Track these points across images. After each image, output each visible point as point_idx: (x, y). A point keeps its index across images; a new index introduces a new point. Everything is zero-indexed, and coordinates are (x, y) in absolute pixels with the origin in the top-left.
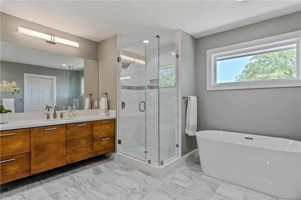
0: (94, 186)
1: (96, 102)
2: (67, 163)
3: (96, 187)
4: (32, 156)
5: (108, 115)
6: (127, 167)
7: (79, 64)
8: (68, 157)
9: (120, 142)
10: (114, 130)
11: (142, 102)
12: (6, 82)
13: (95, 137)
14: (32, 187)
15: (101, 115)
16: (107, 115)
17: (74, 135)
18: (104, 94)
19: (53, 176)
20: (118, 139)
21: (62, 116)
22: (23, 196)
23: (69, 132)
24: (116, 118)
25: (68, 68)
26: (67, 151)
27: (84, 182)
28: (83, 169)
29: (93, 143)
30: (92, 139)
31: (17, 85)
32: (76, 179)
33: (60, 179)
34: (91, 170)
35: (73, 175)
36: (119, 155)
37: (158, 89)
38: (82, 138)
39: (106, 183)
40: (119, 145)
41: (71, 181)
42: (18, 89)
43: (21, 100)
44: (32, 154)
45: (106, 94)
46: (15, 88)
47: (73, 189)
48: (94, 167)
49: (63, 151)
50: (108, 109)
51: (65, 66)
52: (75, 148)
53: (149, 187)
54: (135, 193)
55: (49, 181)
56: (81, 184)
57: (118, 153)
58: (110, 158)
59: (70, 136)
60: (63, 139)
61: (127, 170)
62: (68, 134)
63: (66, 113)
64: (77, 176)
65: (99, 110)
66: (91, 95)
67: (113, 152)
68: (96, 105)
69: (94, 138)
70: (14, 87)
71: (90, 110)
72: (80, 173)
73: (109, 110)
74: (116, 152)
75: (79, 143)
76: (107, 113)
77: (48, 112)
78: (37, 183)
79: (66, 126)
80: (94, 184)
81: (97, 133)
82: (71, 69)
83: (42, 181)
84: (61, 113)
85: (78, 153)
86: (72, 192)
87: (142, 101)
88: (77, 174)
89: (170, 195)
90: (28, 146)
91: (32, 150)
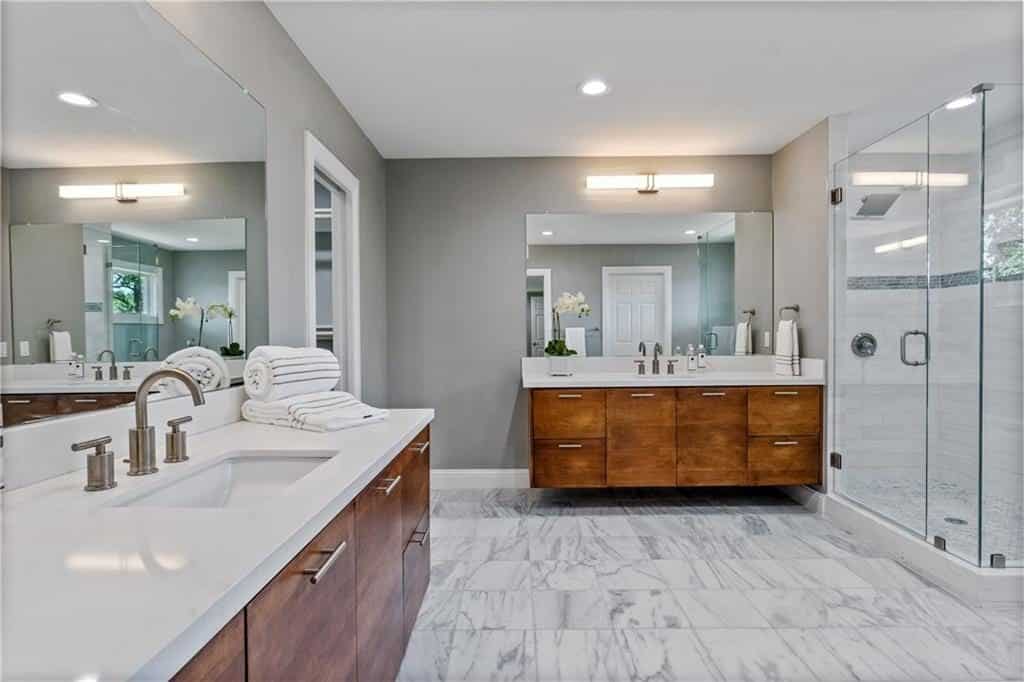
0: (738, 554)
1: (767, 335)
2: (679, 485)
3: (741, 557)
4: (609, 449)
5: (800, 375)
6: (855, 542)
7: (723, 227)
8: (681, 468)
9: (836, 461)
10: (816, 422)
11: (916, 333)
12: (569, 294)
13: (753, 430)
14: (608, 514)
15: (777, 371)
16: (797, 373)
17: (698, 419)
18: (787, 308)
19: (649, 505)
20: (829, 450)
21: (670, 370)
22: (592, 521)
23: (683, 409)
24: (823, 383)
25: (696, 241)
26: (679, 454)
27: (715, 538)
28: (719, 512)
29: (747, 447)
30: (745, 436)
31: (587, 298)
32: (699, 526)
33: (663, 516)
34: (739, 518)
35: (693, 516)
36: (831, 499)
37: (979, 285)
38: (716, 427)
39: (772, 557)
40: (836, 470)
41: (683, 527)
42: (586, 307)
43: (597, 329)
44: (610, 443)
45: (797, 309)
46: (582, 307)
47: (687, 542)
48: (751, 515)
49: (668, 451)
50: (801, 355)
51: (690, 234)
52: (699, 450)
53: (915, 614)
54: (855, 608)
55: (641, 513)
56: (705, 539)
57: (830, 494)
58: (807, 506)
59: (684, 417)
60: (669, 423)
61: (853, 549)
62: (681, 412)
63: (682, 361)
64: (700, 521)
65: (773, 357)
66: (753, 313)
67: (816, 490)
68: (767, 343)
69: (750, 434)
70: (580, 304)
71: (750, 357)
72: (709, 516)
73: (803, 360)
74: (825, 492)
75: (708, 439)
76: (797, 367)
77: (643, 358)
78: (618, 509)
79: (677, 392)
80: (738, 548)
81: (760, 422)
82: (703, 240)
83: (627, 508)
84: (670, 362)
85: (706, 465)
86: (684, 549)
87: (913, 329)
88: (701, 517)
89: (996, 663)
90: (601, 425)
91: (609, 435)
